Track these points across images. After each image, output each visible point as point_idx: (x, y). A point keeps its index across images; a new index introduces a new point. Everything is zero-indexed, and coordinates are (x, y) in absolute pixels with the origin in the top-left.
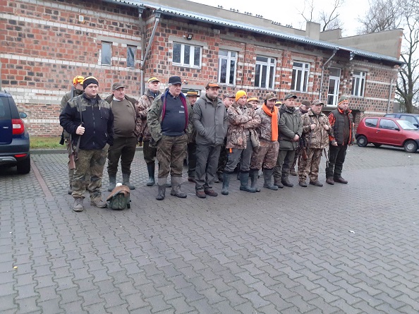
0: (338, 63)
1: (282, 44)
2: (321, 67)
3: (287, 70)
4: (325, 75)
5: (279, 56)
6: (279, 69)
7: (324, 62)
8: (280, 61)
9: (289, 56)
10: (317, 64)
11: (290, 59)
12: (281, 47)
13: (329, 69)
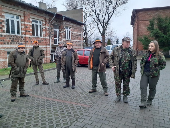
0: (57, 22)
1: (22, 8)
2: (49, 23)
3: (28, 23)
4: (51, 28)
5: (22, 15)
6: (23, 23)
7: (50, 21)
8: (23, 18)
9: (29, 15)
10: (46, 21)
11: (29, 17)
12: (22, 9)
13: (53, 25)
